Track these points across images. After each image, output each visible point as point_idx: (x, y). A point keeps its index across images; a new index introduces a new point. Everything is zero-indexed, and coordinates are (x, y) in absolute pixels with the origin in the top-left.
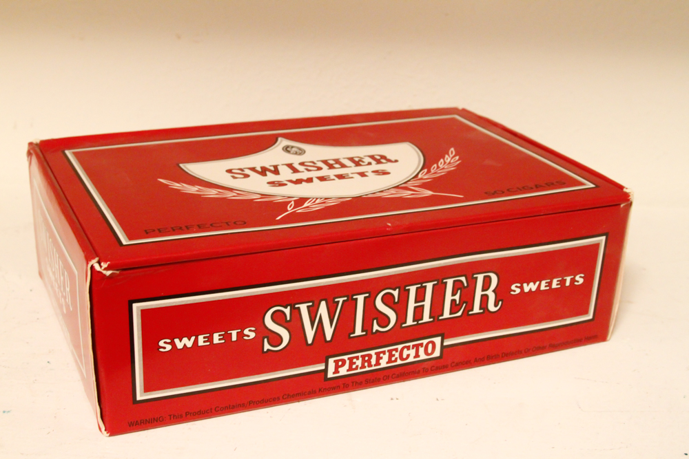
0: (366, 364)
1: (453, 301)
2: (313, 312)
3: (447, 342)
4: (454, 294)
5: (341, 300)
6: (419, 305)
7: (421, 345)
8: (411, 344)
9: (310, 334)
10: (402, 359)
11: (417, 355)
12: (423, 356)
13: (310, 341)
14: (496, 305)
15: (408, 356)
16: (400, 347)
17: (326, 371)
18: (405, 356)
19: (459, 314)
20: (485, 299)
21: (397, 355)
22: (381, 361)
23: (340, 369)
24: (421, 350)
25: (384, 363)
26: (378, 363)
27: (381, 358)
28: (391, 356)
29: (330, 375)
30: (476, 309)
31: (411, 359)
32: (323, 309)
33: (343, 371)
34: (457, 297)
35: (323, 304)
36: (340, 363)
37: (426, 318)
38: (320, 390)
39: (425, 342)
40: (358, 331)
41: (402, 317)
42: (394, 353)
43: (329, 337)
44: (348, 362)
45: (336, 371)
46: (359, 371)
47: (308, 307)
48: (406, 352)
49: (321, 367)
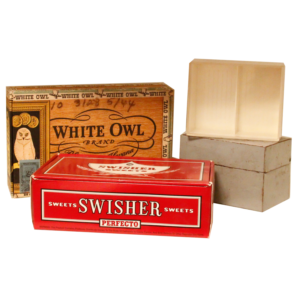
0: (113, 224)
1: (143, 210)
2: (94, 203)
3: (142, 224)
4: (143, 207)
5: (103, 201)
6: (131, 208)
7: (133, 222)
8: (129, 221)
9: (94, 210)
10: (126, 226)
11: (131, 226)
12: (133, 227)
13: (94, 212)
14: (159, 214)
15: (128, 225)
16: (125, 221)
17: (99, 223)
18: (127, 225)
19: (146, 214)
20: (155, 211)
21: (124, 224)
22: (118, 225)
23: (104, 224)
24: (133, 224)
25: (119, 225)
26: (117, 225)
27: (118, 224)
28: (122, 224)
29: (101, 225)
30: (152, 214)
31: (129, 227)
32: (97, 202)
33: (105, 225)
34: (145, 208)
35: (97, 201)
36: (104, 222)
37: (134, 213)
38: (98, 230)
39: (134, 221)
40: (110, 212)
41: (125, 211)
42: (123, 223)
43: (100, 212)
44: (107, 222)
45: (103, 224)
46: (111, 226)
47: (93, 201)
48: (127, 224)
49: (98, 222)
